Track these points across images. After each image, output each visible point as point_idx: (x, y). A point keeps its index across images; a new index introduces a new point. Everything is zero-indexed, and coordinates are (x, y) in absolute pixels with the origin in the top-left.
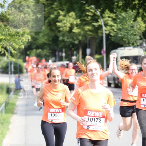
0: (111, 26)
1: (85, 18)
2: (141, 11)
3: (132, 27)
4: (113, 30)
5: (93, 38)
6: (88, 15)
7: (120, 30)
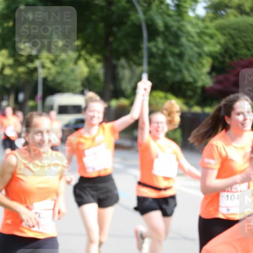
0: (49, 69)
1: (18, 58)
2: (83, 53)
3: (73, 71)
4: (50, 74)
5: (27, 82)
6: (22, 55)
7: (59, 73)
